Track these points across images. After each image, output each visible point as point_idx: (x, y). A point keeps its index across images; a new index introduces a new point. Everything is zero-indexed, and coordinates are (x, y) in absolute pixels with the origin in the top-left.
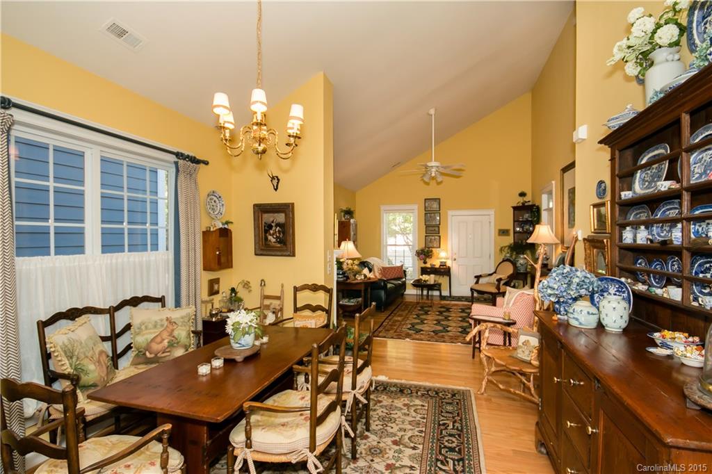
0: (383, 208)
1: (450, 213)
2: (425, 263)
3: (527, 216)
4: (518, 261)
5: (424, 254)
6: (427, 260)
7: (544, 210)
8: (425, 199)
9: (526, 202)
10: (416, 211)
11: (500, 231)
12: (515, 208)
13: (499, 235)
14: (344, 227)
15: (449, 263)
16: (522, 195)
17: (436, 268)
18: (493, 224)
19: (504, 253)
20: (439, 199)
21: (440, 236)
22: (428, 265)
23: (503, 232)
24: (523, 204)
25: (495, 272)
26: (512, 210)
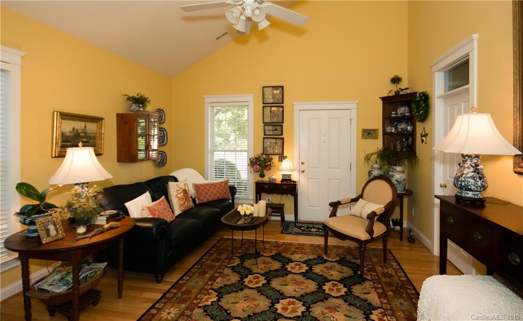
0: (208, 99)
1: (297, 106)
2: (262, 175)
3: (402, 110)
4: (393, 176)
5: (260, 163)
6: (265, 172)
7: (439, 97)
8: (263, 87)
9: (402, 90)
10: (251, 104)
11: (364, 131)
12: (384, 99)
13: (363, 137)
14: (126, 122)
15: (295, 177)
16: (396, 80)
17: (276, 185)
18: (354, 122)
19: (371, 163)
20: (282, 87)
21: (283, 139)
22: (266, 179)
23: (368, 134)
24: (397, 93)
25: (361, 196)
26: (381, 102)
